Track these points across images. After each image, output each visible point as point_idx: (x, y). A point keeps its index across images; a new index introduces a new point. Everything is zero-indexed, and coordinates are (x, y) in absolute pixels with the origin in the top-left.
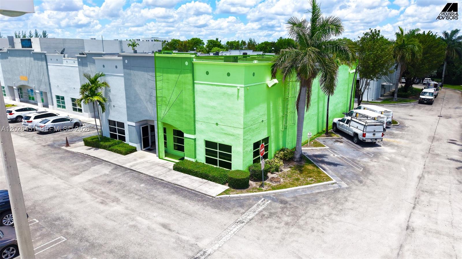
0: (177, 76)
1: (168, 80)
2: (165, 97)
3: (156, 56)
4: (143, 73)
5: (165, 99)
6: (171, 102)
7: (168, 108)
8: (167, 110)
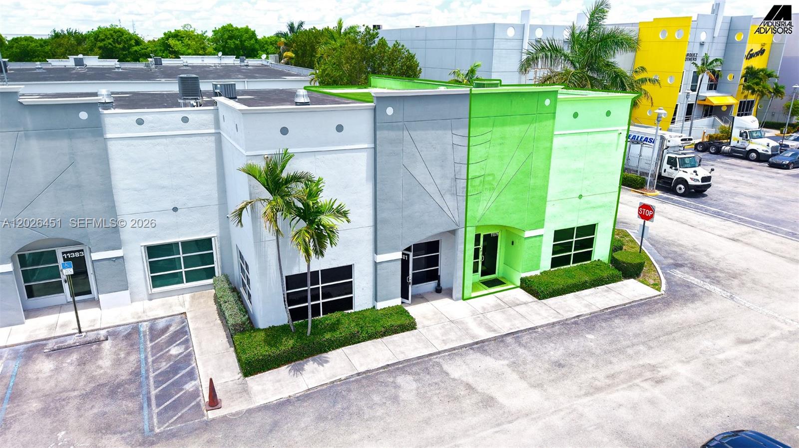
0: (524, 127)
1: (503, 138)
2: (493, 175)
3: (473, 92)
4: (440, 132)
5: (491, 178)
6: (504, 181)
7: (495, 194)
8: (493, 199)
